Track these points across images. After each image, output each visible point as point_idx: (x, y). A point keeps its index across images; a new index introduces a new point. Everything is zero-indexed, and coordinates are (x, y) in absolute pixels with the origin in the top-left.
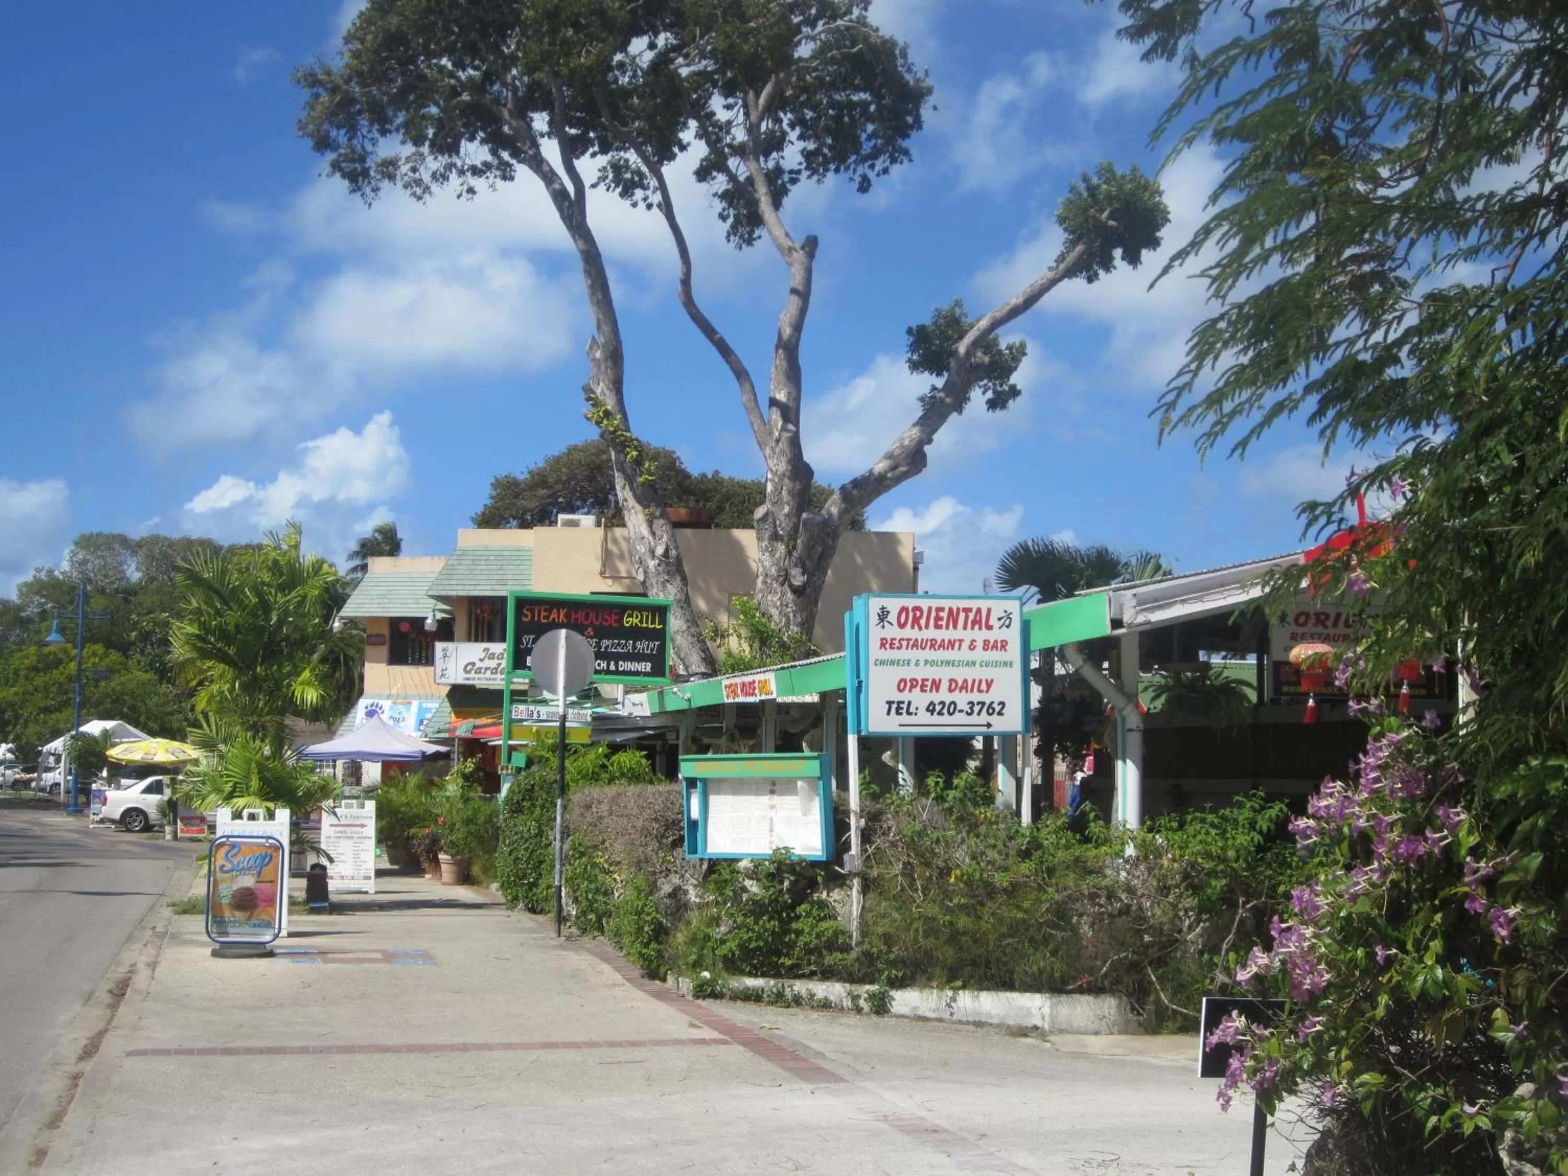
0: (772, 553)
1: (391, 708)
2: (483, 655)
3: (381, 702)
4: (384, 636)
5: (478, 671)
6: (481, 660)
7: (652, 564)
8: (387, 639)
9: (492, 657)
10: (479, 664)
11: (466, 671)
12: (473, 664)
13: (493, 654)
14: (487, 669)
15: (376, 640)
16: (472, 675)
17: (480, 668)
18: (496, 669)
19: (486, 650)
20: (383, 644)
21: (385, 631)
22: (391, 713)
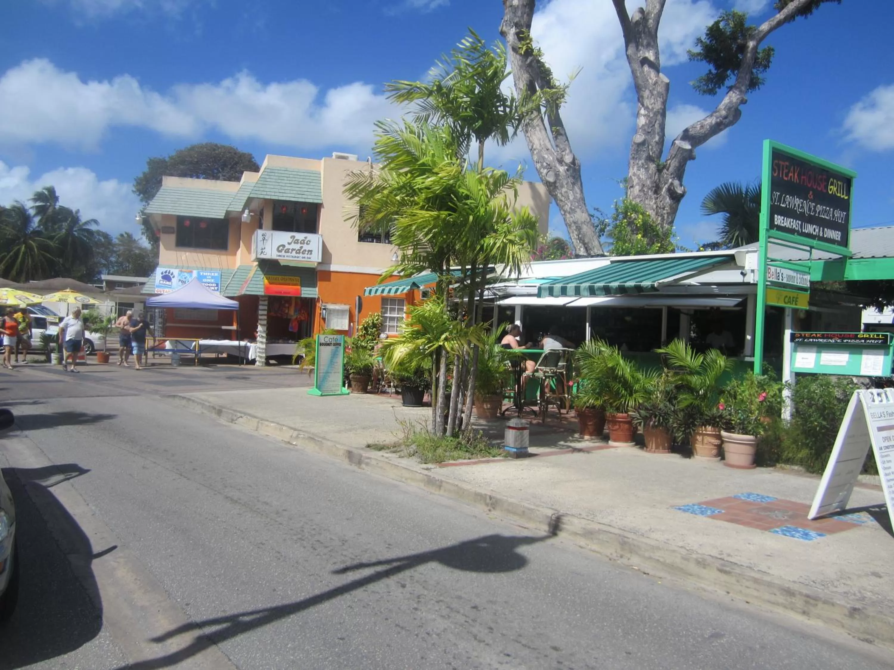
0: (647, 169)
1: (179, 275)
2: (290, 240)
3: (172, 270)
4: (173, 228)
5: (287, 251)
6: (289, 244)
7: (562, 169)
8: (176, 230)
9: (297, 242)
10: (287, 246)
11: (278, 250)
12: (284, 246)
13: (298, 240)
14: (293, 250)
15: (167, 230)
16: (283, 253)
17: (289, 249)
18: (299, 250)
19: (293, 237)
20: (173, 233)
21: (174, 225)
22: (180, 278)
